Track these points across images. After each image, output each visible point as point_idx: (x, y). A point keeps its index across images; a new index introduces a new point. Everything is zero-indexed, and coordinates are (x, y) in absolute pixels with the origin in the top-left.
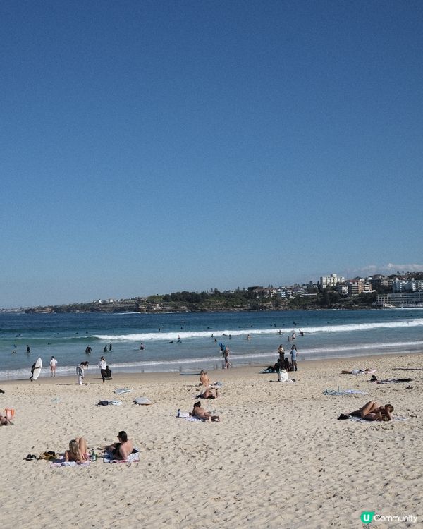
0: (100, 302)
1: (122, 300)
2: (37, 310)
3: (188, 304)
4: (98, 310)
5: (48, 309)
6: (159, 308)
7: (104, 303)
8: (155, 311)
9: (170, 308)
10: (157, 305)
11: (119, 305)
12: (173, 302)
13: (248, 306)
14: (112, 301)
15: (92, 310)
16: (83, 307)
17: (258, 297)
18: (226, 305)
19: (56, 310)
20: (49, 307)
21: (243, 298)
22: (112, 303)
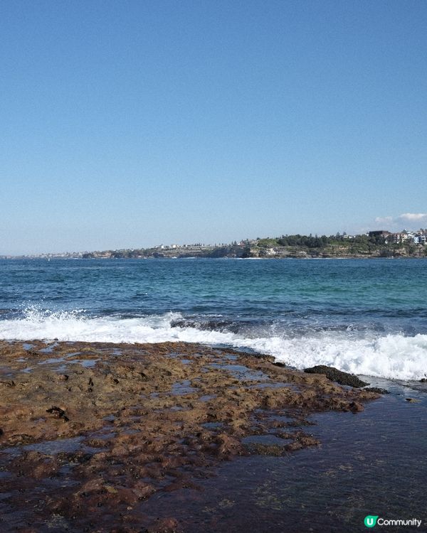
0: (163, 247)
1: (185, 246)
2: (96, 255)
3: (307, 249)
4: (162, 256)
5: (107, 254)
6: (274, 253)
7: (167, 249)
8: (270, 256)
9: (287, 253)
10: (271, 249)
11: (183, 251)
12: (289, 247)
13: (377, 252)
14: (174, 247)
15: (156, 255)
16: (146, 253)
17: (386, 242)
18: (352, 251)
19: (117, 255)
20: (110, 251)
21: (370, 244)
22: (175, 249)
